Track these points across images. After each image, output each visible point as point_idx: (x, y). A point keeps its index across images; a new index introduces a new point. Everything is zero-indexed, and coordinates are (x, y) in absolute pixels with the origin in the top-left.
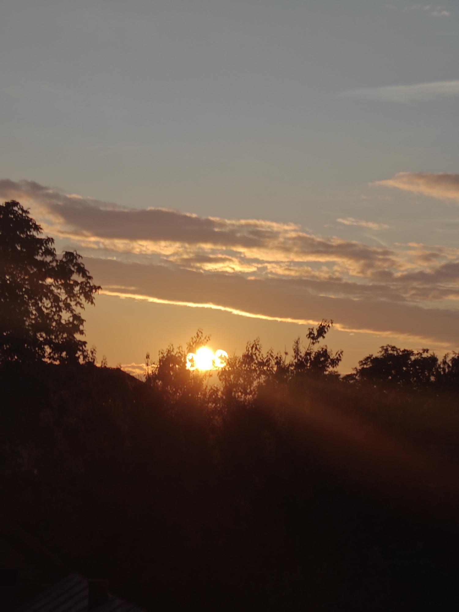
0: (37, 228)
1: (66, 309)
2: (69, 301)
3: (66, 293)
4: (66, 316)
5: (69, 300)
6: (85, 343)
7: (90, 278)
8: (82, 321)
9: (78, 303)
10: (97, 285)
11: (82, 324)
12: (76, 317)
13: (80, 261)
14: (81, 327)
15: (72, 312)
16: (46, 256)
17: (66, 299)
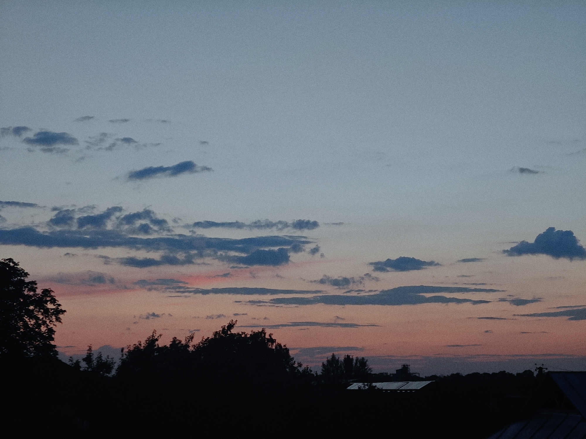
0: (26, 274)
1: (44, 325)
3: (42, 314)
5: (44, 318)
7: (59, 305)
8: (53, 332)
10: (63, 309)
11: (54, 334)
12: (50, 330)
13: (52, 294)
14: (53, 336)
15: (47, 327)
16: (30, 292)
17: (43, 318)
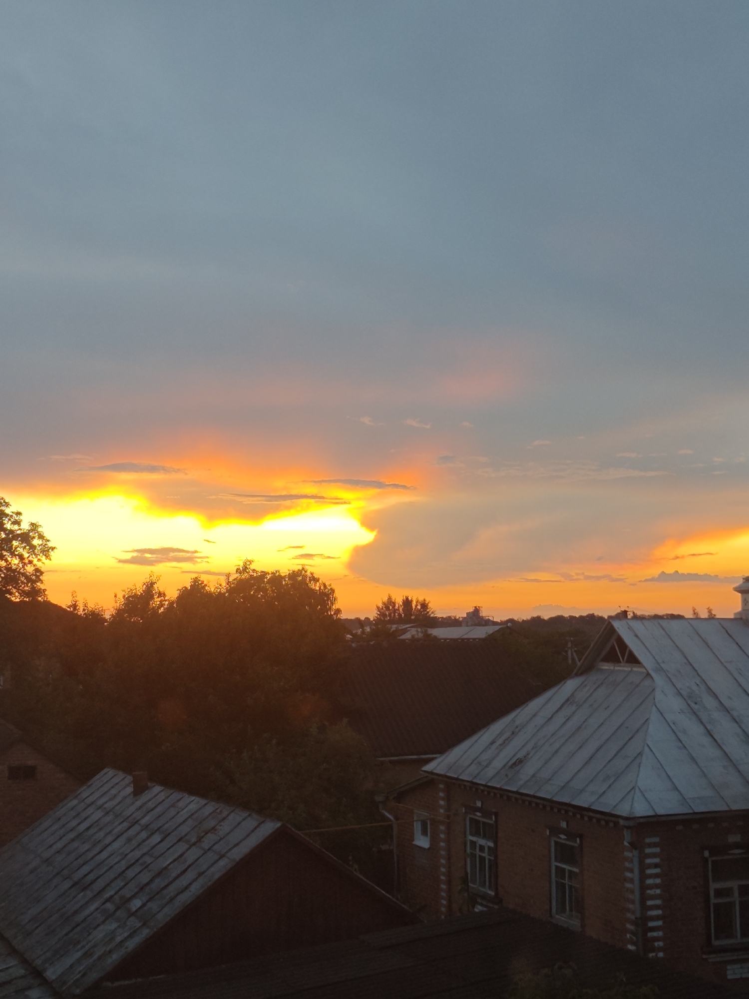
1: (30, 565)
2: (30, 558)
3: (28, 552)
4: (30, 569)
6: (45, 590)
8: (42, 573)
9: (39, 560)
10: (53, 546)
11: (42, 575)
12: (38, 571)
13: (40, 529)
14: (41, 578)
15: (34, 566)
16: (14, 526)
